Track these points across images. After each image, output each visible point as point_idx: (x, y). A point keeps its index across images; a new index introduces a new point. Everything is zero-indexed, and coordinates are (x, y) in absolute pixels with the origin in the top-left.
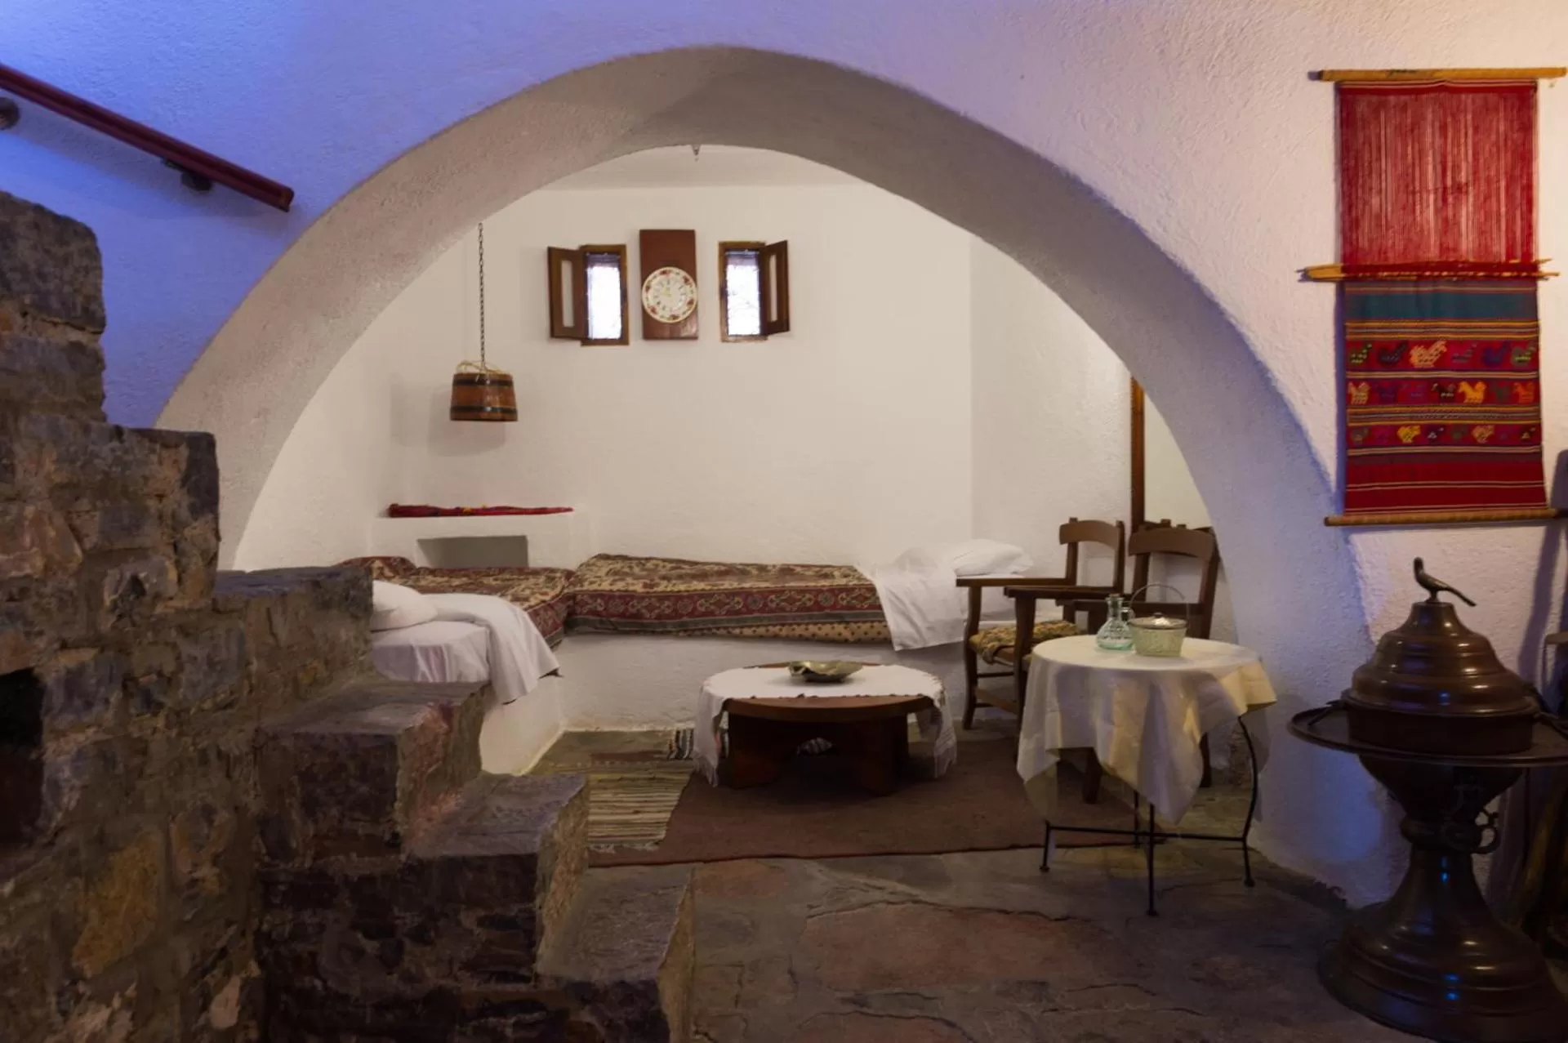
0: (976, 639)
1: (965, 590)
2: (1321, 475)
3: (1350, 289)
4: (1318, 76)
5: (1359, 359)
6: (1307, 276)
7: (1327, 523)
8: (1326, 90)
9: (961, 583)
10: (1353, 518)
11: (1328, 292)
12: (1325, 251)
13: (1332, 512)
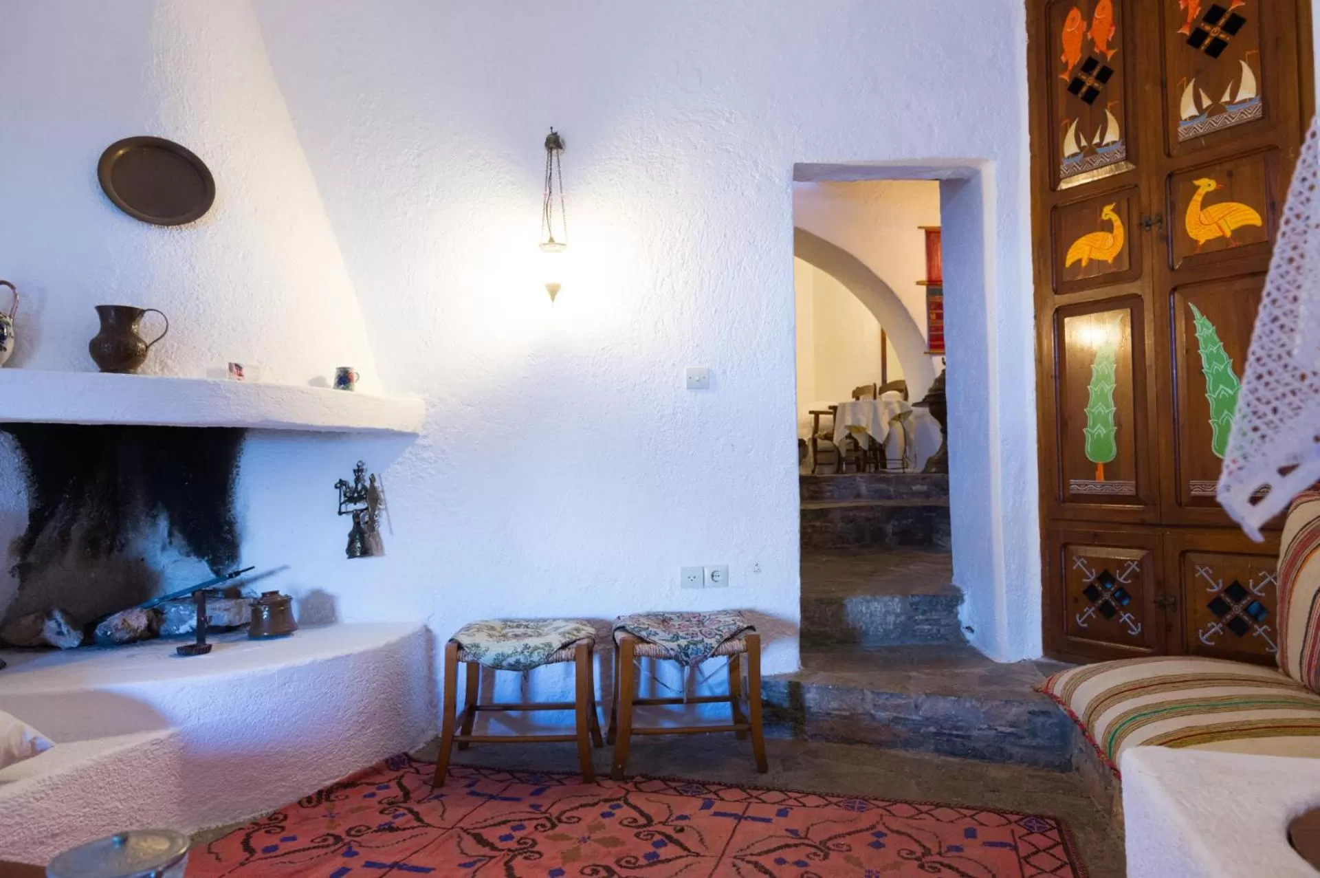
0: (816, 435)
1: (813, 416)
2: (924, 341)
3: (931, 287)
4: (920, 228)
5: (933, 307)
6: (918, 283)
7: (925, 353)
8: (923, 232)
9: (811, 412)
10: (932, 351)
11: (924, 289)
12: (923, 276)
13: (927, 350)
